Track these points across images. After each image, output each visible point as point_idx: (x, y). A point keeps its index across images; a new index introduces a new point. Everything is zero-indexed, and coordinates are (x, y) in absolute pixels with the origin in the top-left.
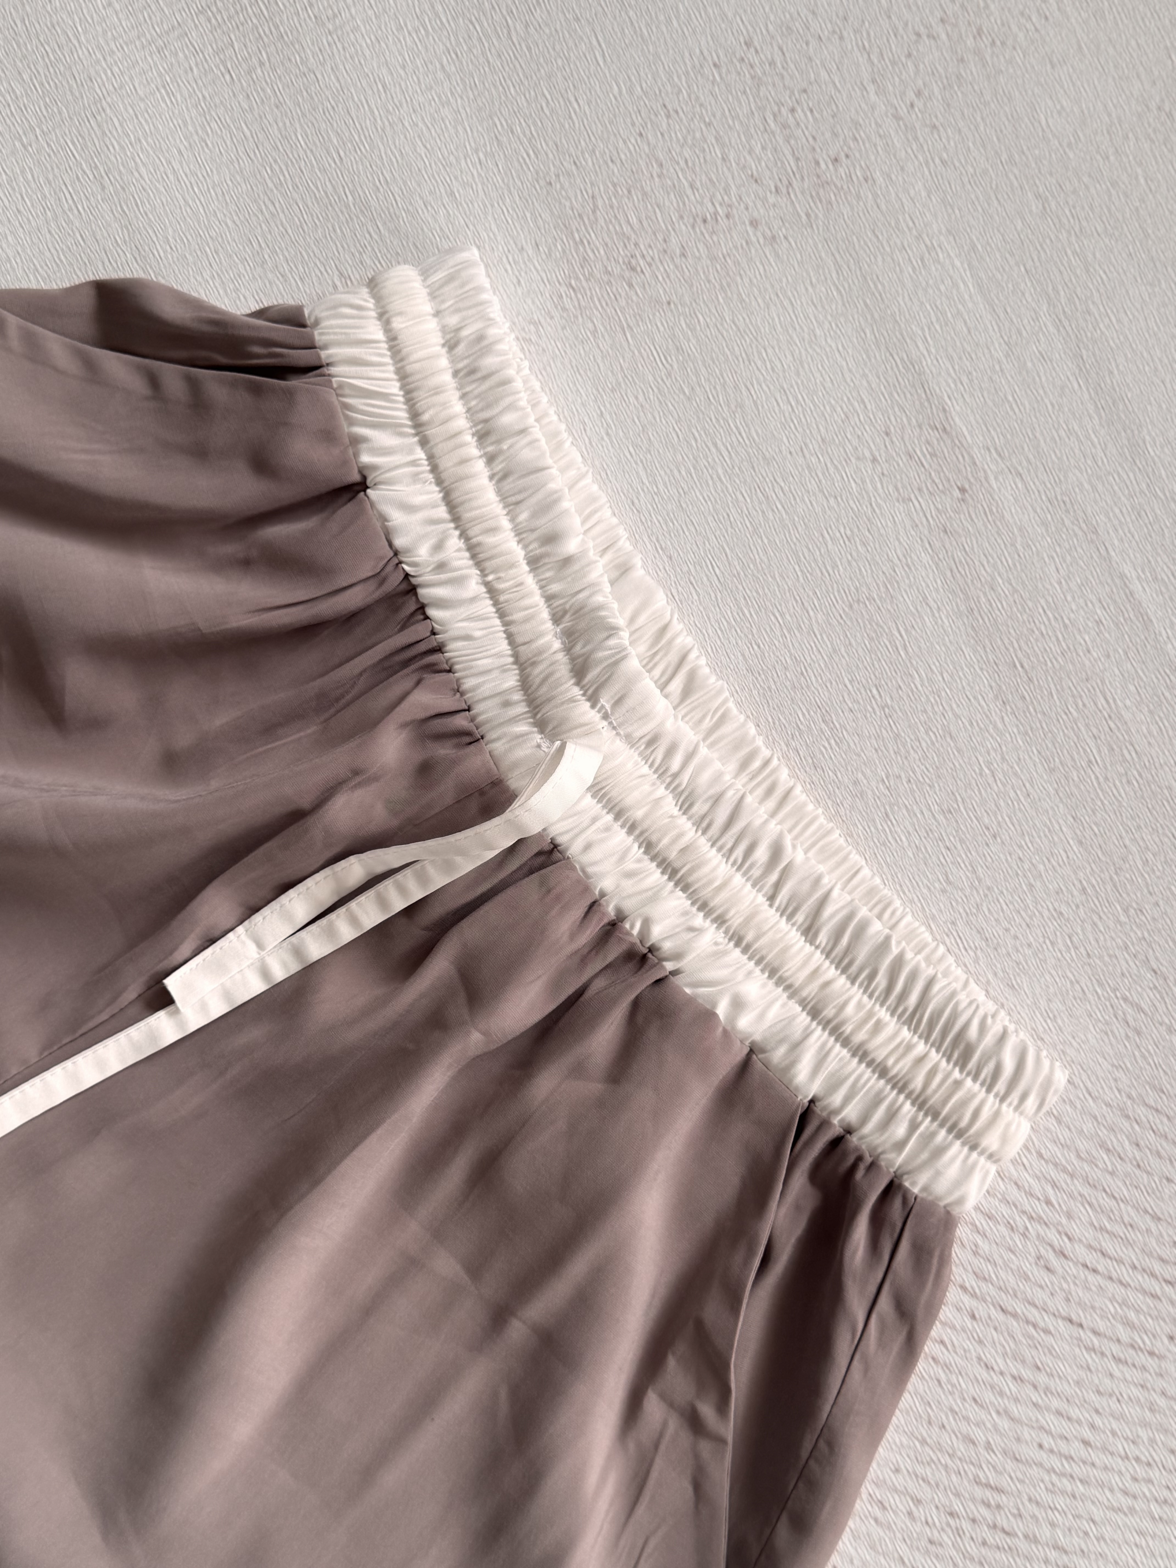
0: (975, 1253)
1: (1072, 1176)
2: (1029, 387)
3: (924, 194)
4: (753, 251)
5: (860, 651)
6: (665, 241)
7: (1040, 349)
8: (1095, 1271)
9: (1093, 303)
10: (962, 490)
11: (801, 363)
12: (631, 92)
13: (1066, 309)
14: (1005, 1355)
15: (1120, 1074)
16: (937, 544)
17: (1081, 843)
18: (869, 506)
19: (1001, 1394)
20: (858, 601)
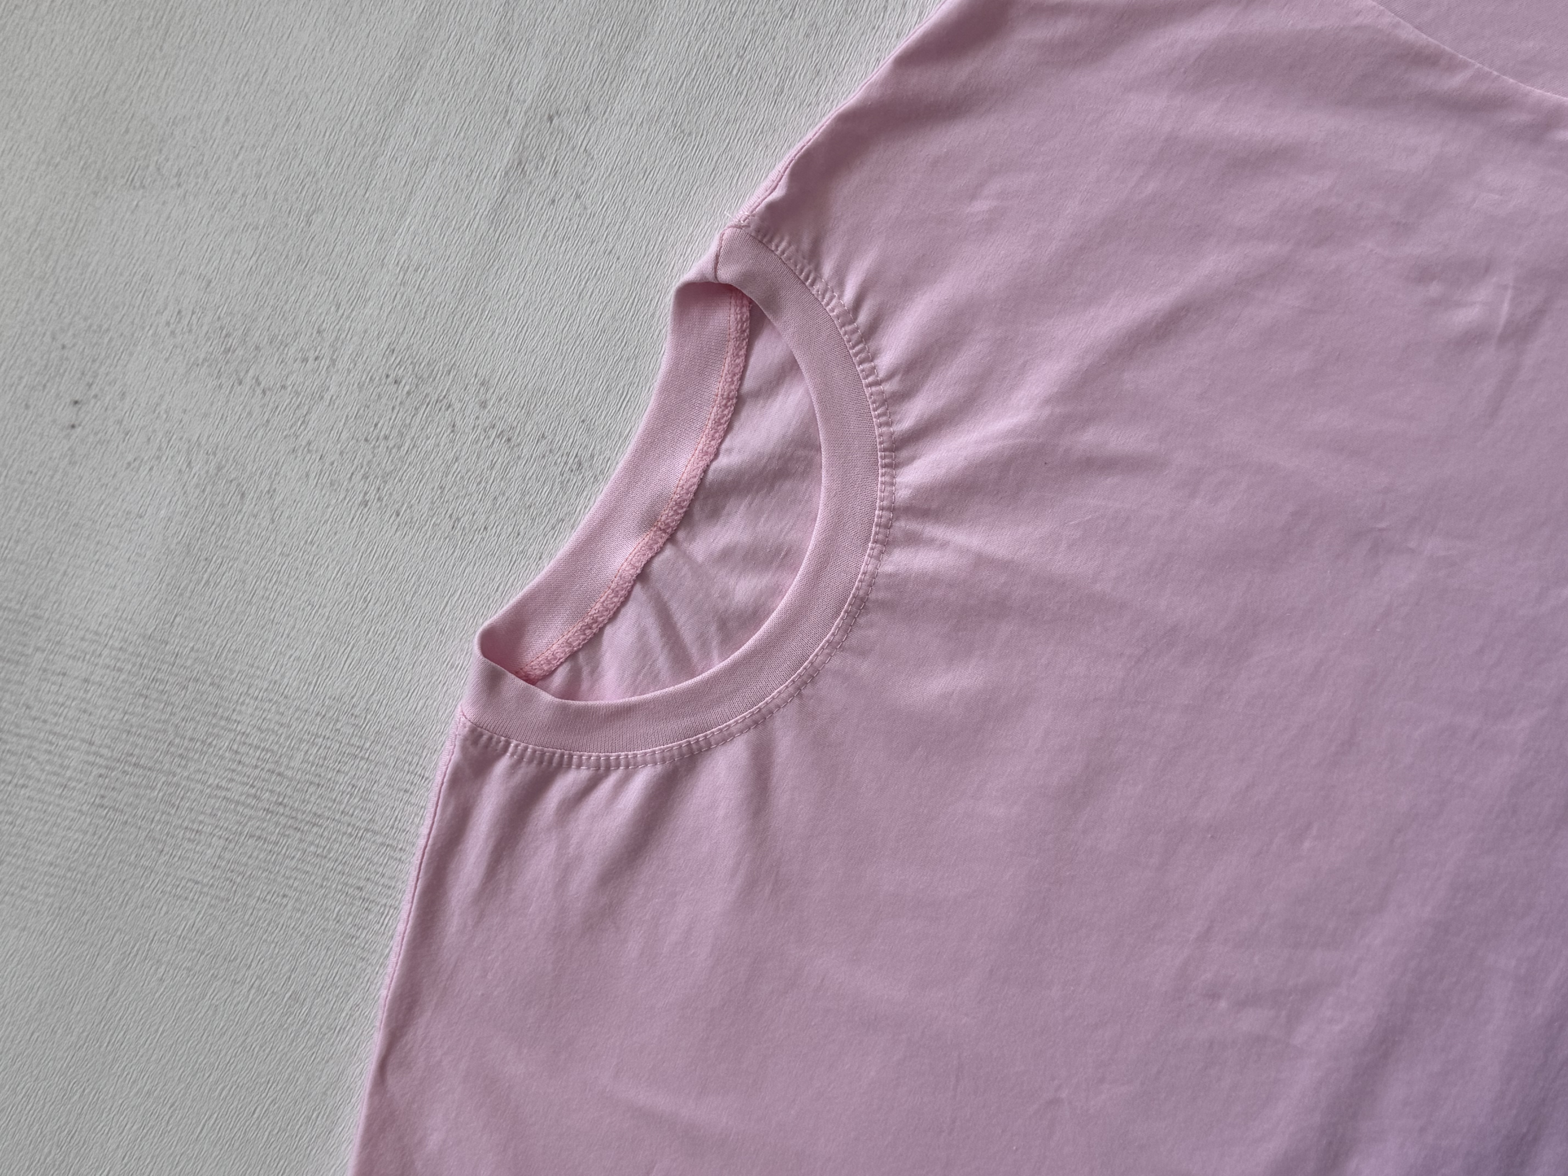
2: (444, 127)
3: (371, 304)
4: (503, 391)
5: (715, 104)
6: (544, 456)
7: (412, 141)
9: (352, 127)
11: (551, 299)
12: (462, 558)
13: (371, 143)
18: (611, 176)
20: (682, 132)
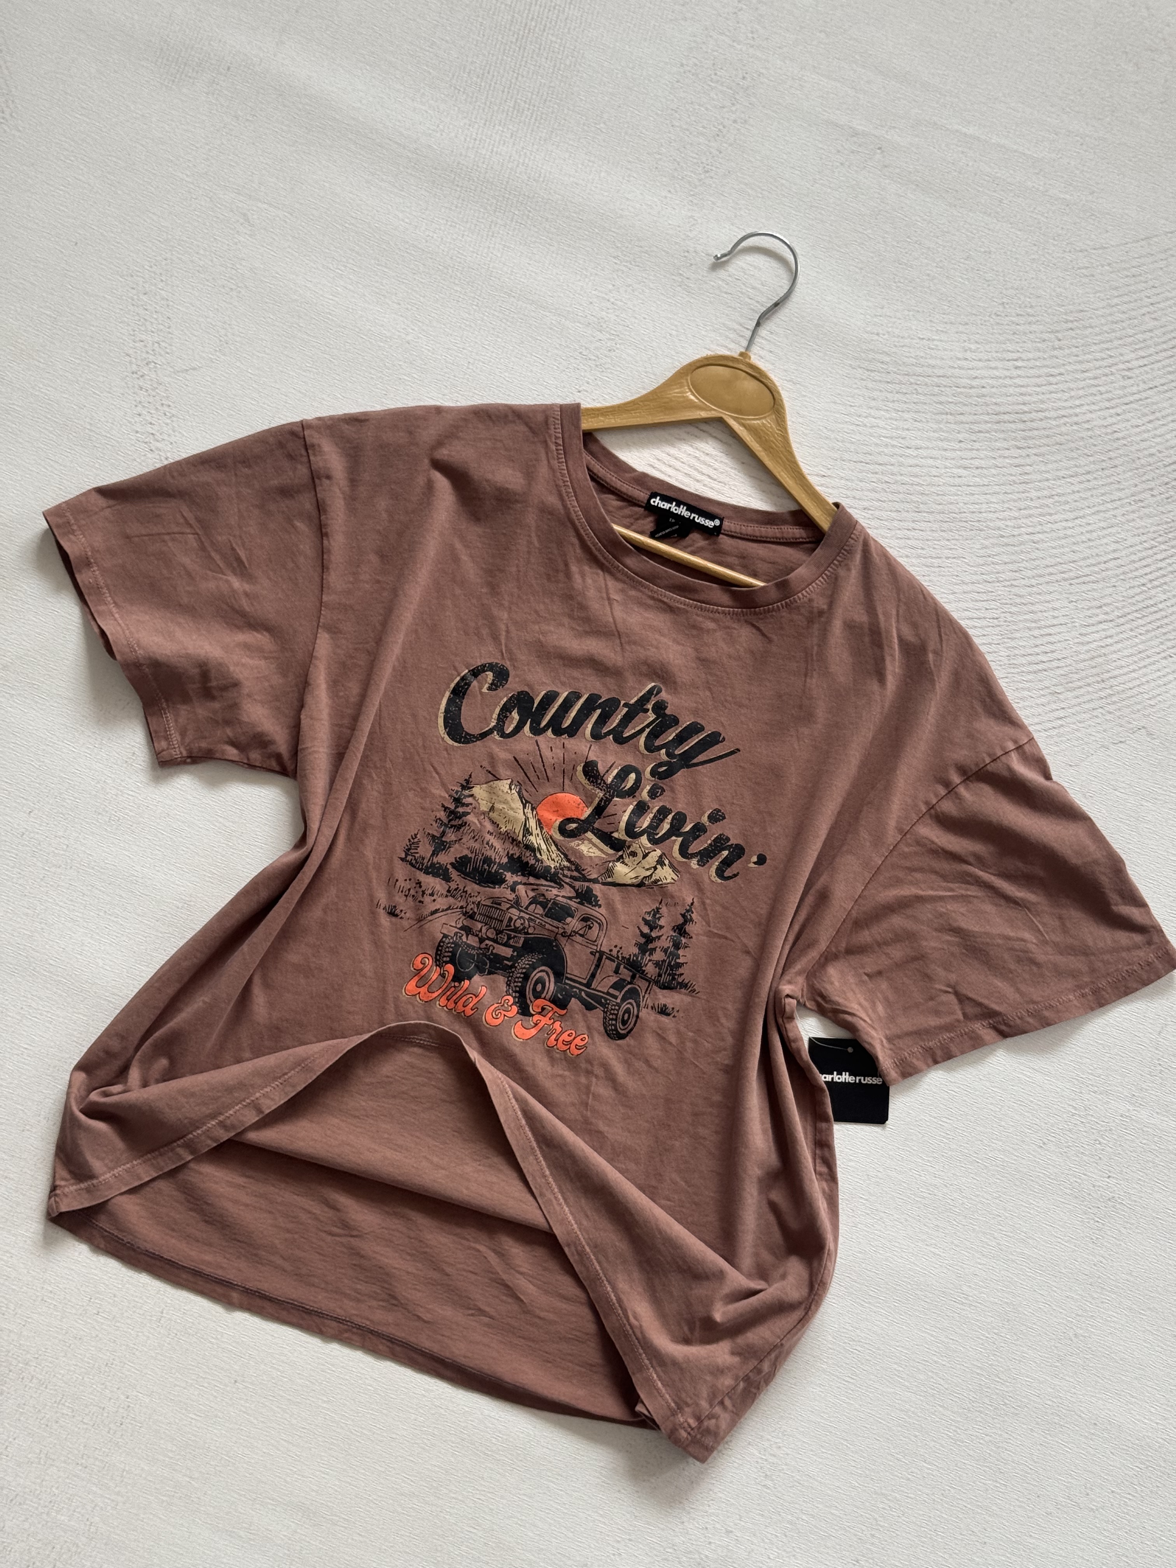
0: (1101, 394)
1: (1111, 341)
8: (1145, 365)
10: (880, 148)
14: (1139, 418)
15: (1098, 295)
16: (887, 174)
17: (1020, 230)
19: (1149, 431)
